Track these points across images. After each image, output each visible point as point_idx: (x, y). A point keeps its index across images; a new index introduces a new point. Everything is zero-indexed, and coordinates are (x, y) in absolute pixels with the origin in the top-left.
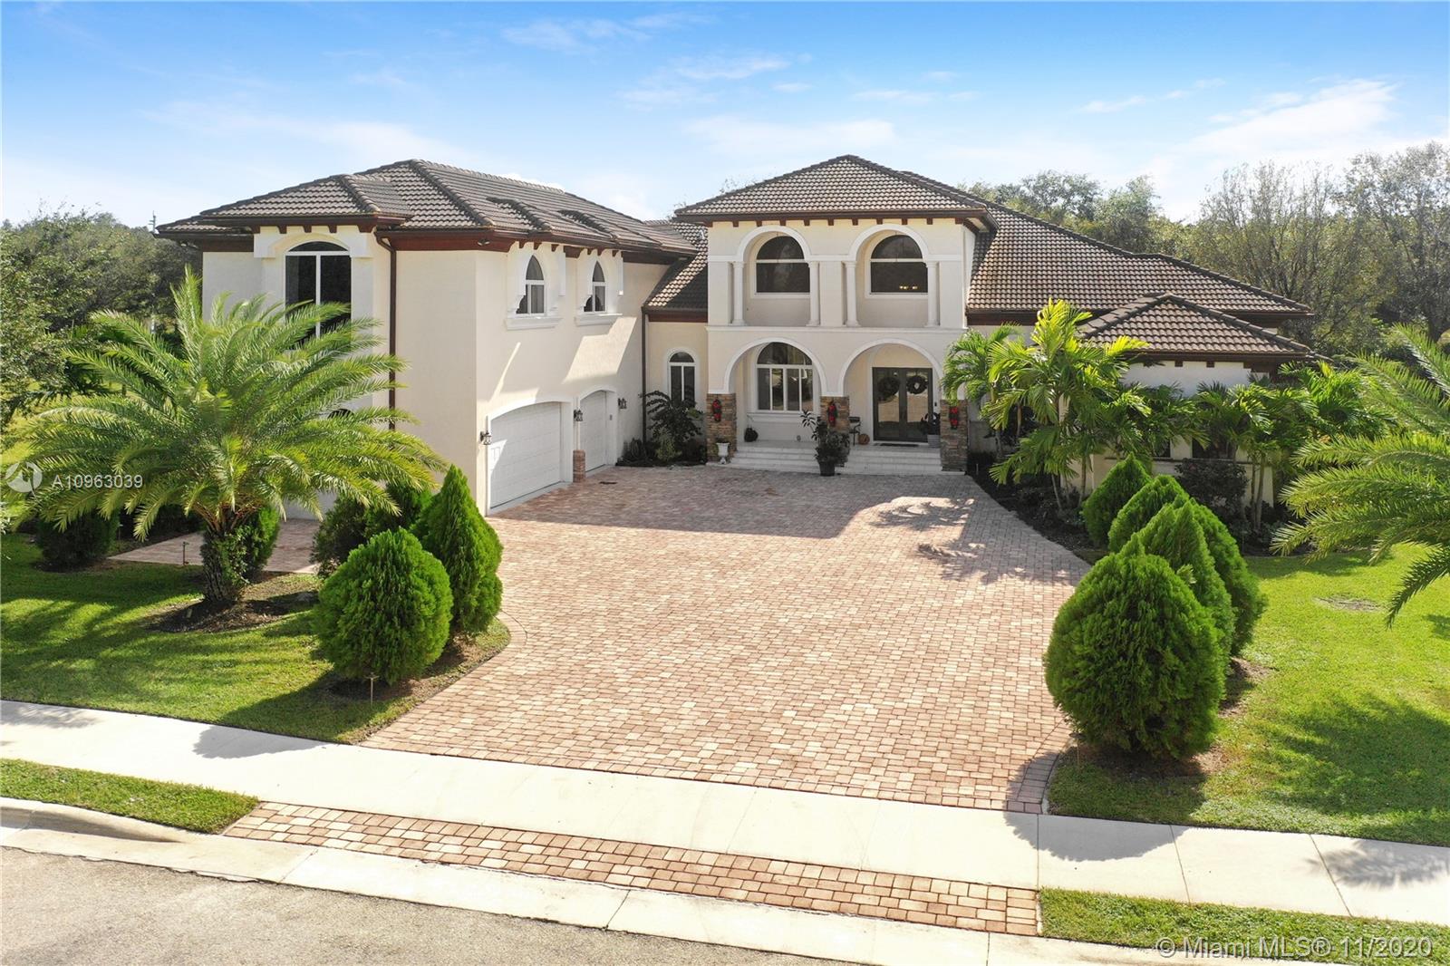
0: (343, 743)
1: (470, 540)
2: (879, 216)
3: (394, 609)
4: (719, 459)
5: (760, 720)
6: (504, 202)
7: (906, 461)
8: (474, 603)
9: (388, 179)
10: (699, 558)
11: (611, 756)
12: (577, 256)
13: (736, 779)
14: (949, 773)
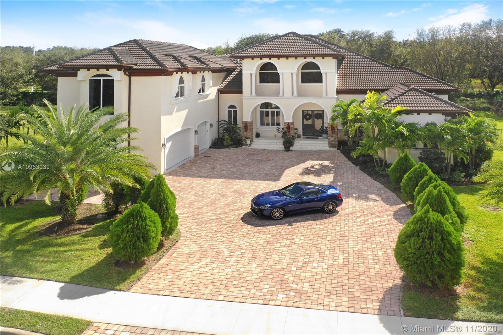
0: (122, 291)
1: (167, 202)
2: (305, 56)
3: (141, 235)
4: (247, 145)
5: (283, 273)
6: (170, 55)
7: (315, 145)
8: (169, 226)
9: (127, 48)
10: (246, 193)
11: (228, 293)
12: (196, 73)
13: (279, 303)
14: (361, 297)
